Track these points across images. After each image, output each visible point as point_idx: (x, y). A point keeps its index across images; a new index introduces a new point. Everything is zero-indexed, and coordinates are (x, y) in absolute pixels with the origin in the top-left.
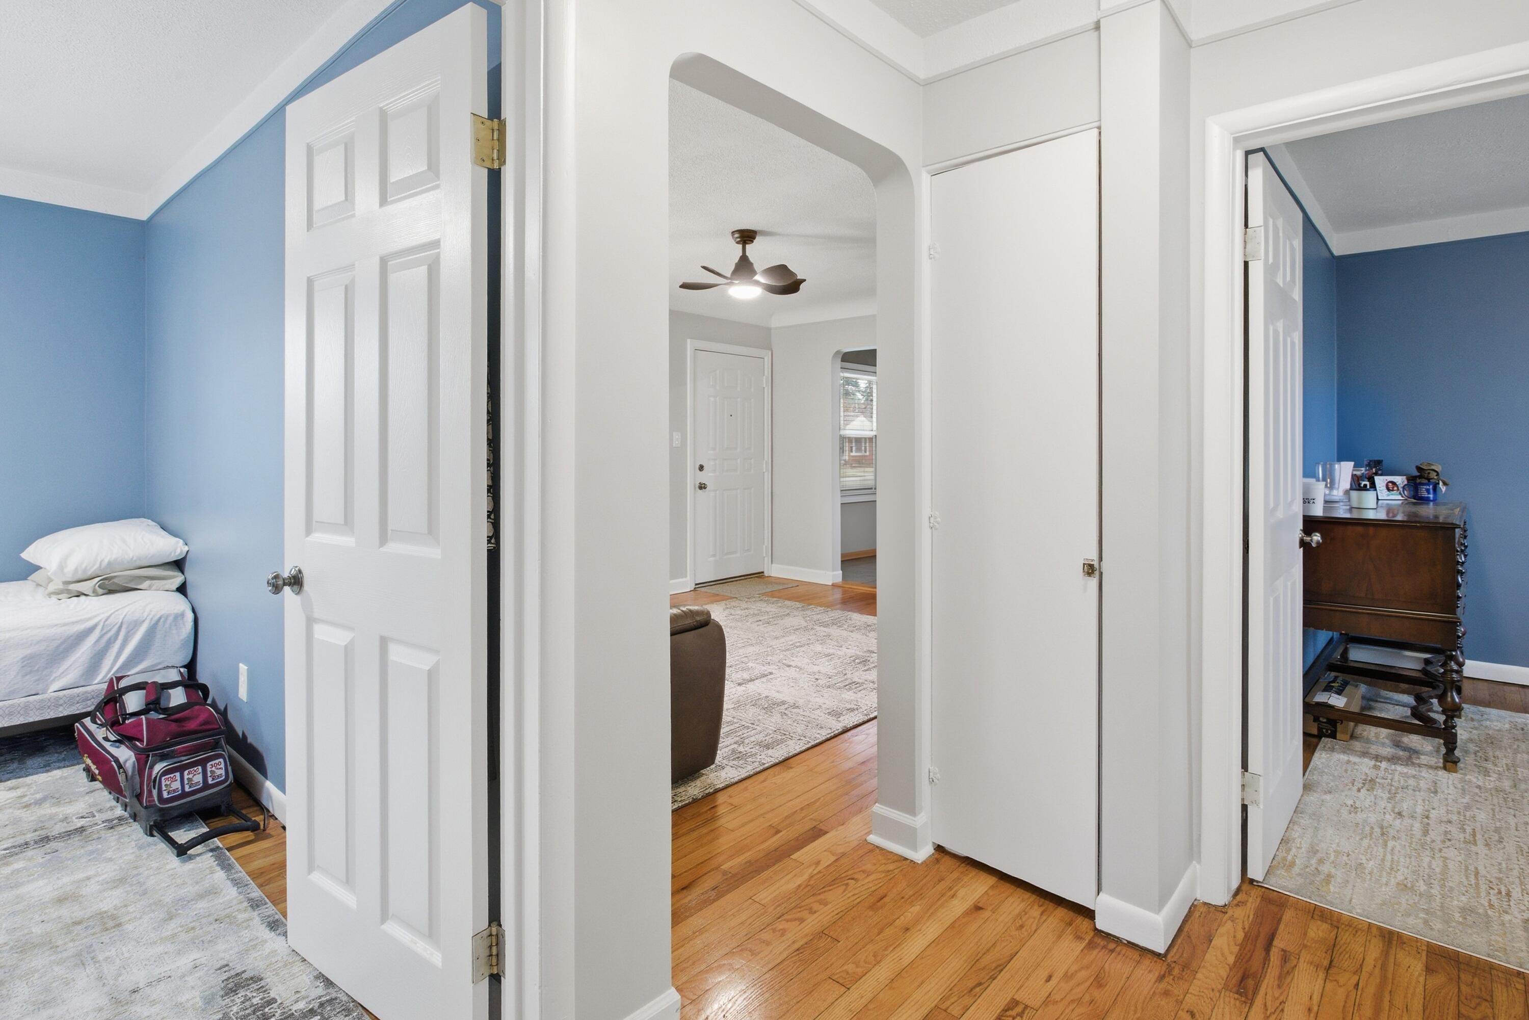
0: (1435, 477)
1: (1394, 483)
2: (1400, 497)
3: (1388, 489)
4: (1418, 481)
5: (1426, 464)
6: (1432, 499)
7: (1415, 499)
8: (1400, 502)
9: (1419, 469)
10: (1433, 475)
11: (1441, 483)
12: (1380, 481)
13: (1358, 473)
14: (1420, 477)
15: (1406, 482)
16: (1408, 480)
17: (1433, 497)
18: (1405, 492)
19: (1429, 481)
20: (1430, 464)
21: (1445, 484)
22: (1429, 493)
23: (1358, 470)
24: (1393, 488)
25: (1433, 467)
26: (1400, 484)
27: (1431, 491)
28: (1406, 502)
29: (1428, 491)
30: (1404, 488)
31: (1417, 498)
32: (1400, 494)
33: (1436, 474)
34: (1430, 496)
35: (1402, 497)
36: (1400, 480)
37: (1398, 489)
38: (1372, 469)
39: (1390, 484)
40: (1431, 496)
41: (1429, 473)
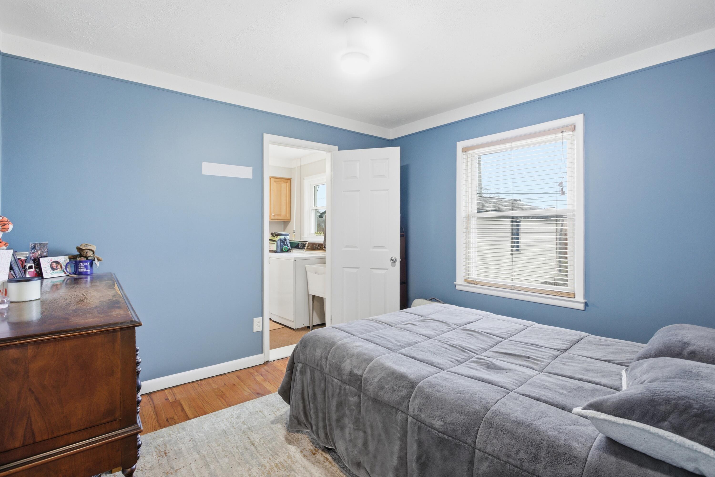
0: (92, 256)
1: (57, 262)
2: (63, 274)
3: (53, 268)
4: (78, 259)
5: (84, 245)
6: (89, 273)
7: (75, 275)
8: (63, 279)
9: (79, 249)
10: (90, 254)
11: (96, 260)
12: (45, 263)
13: (23, 257)
14: (81, 256)
15: (68, 261)
16: (70, 259)
17: (90, 271)
18: (68, 269)
19: (87, 259)
20: (88, 245)
21: (99, 260)
22: (87, 269)
23: (22, 254)
24: (57, 267)
25: (90, 248)
26: (63, 263)
27: (89, 267)
28: (68, 277)
29: (86, 267)
30: (66, 266)
31: (77, 273)
32: (64, 271)
33: (92, 253)
34: (87, 271)
35: (65, 273)
36: (63, 260)
37: (61, 267)
38: (37, 252)
39: (54, 264)
40: (89, 270)
41: (87, 252)
